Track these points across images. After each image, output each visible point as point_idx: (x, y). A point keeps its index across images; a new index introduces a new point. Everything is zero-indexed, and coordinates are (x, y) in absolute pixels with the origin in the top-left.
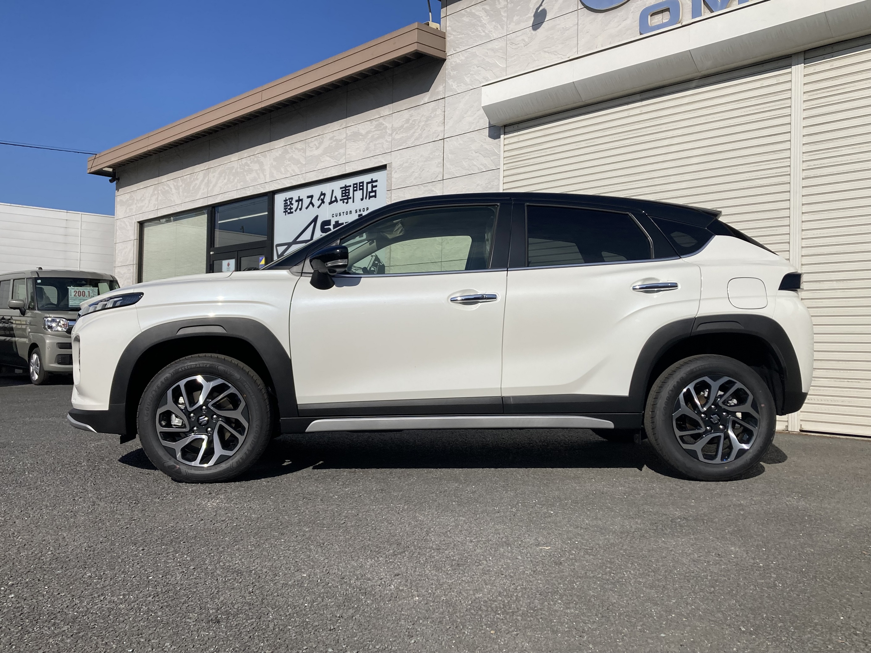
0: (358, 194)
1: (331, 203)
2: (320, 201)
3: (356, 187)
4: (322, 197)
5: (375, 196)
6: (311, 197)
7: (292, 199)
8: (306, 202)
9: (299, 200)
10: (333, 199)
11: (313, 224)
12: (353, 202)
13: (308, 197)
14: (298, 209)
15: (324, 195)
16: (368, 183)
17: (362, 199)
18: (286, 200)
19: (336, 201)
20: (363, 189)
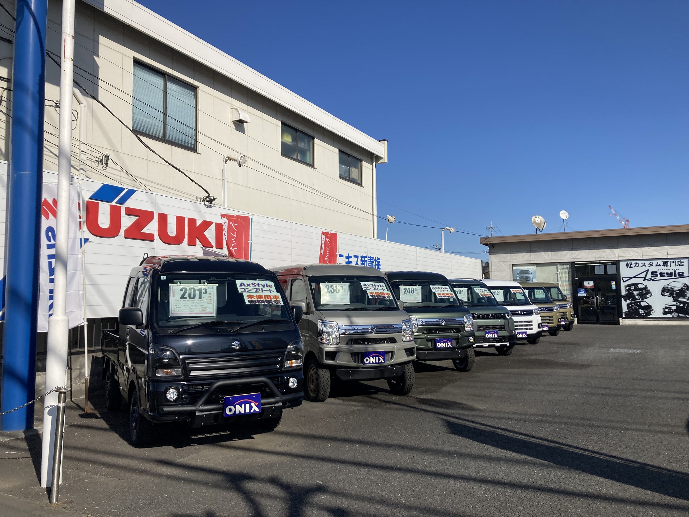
0: (673, 265)
1: (657, 266)
2: (650, 265)
3: (672, 262)
4: (651, 264)
5: (683, 266)
6: (645, 263)
7: (632, 263)
8: (640, 265)
9: (636, 264)
10: (658, 265)
11: (646, 272)
12: (670, 266)
13: (642, 263)
14: (636, 267)
15: (653, 263)
16: (678, 262)
17: (676, 266)
18: (627, 263)
19: (660, 265)
20: (676, 263)
